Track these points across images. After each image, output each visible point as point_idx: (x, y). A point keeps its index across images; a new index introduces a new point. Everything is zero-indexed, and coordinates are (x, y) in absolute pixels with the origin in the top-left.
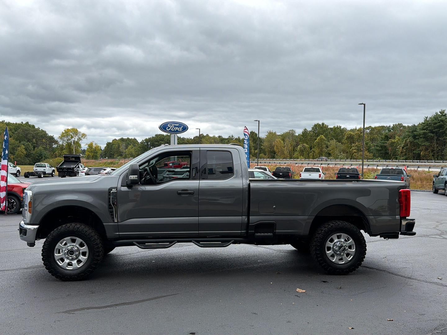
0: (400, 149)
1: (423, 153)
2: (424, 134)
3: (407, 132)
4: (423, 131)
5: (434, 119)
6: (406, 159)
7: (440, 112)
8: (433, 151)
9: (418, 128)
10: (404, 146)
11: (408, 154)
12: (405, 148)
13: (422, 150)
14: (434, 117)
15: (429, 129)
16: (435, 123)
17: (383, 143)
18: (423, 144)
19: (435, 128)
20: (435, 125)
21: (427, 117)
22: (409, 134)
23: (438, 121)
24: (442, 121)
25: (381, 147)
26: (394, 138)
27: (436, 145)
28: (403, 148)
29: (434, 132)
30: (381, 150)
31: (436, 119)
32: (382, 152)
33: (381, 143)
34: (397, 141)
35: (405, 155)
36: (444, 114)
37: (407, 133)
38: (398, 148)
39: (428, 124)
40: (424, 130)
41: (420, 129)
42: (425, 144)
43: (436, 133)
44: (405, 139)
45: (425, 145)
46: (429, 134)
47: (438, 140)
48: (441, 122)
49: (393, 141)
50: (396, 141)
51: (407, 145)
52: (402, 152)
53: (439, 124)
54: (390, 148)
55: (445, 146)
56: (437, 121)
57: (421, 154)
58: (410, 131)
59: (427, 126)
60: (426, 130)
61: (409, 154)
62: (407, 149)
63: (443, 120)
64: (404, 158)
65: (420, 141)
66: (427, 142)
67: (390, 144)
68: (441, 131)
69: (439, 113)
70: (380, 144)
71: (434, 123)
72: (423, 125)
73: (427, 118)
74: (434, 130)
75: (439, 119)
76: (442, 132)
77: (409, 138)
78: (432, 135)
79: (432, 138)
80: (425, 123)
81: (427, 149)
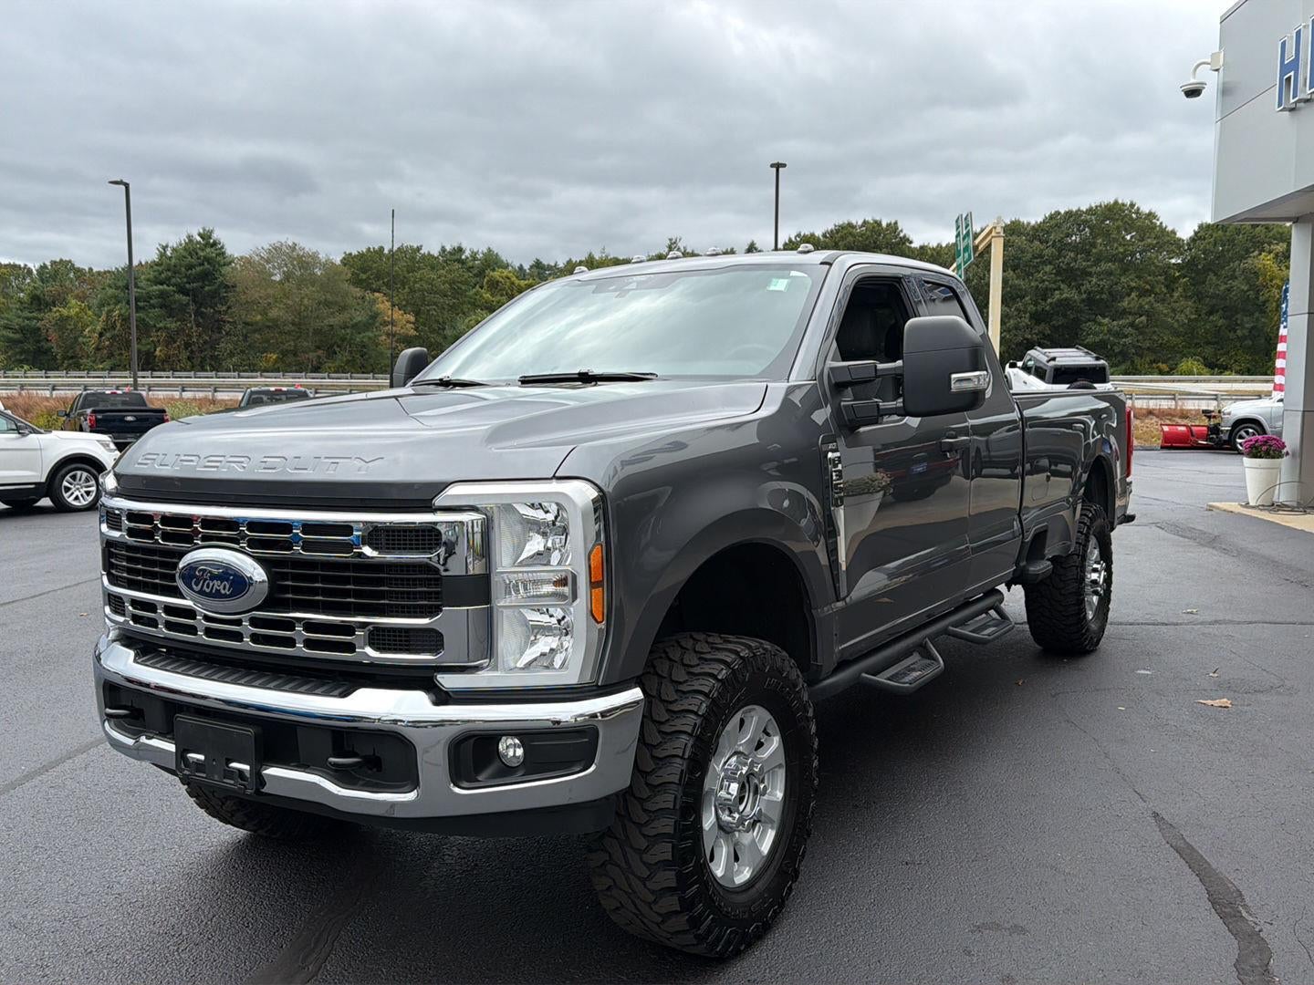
0: (90, 337)
1: (161, 351)
2: (162, 294)
3: (110, 286)
4: (161, 287)
5: (185, 254)
6: (112, 369)
7: (200, 235)
8: (187, 345)
9: (143, 277)
10: (105, 330)
11: (119, 352)
12: (108, 335)
13: (159, 341)
14: (185, 249)
15: (173, 280)
16: (190, 267)
17: (28, 319)
18: (161, 325)
19: (190, 280)
20: (190, 271)
21: (167, 246)
22: (117, 292)
23: (198, 258)
24: (207, 259)
25: (22, 330)
26: (64, 303)
27: (195, 328)
28: (101, 335)
29: (189, 290)
30: (22, 342)
31: (190, 254)
32: (27, 346)
33: (21, 320)
34: (77, 313)
35: (111, 355)
36: (212, 241)
37: (110, 291)
38: (85, 337)
39: (172, 268)
40: (162, 284)
41: (148, 280)
42: (168, 325)
43: (193, 294)
44: (106, 309)
45: (165, 328)
46: (177, 295)
47: (198, 313)
48: (206, 264)
49: (65, 312)
50: (73, 312)
51: (114, 328)
52: (98, 349)
53: (201, 268)
54: (53, 336)
55: (220, 332)
56: (194, 261)
57: (157, 353)
58: (120, 284)
59: (170, 274)
60: (168, 286)
61: (121, 354)
62: (113, 337)
63: (212, 258)
64: (108, 364)
65: (151, 315)
66: (171, 319)
67: (57, 324)
68: (207, 288)
69: (199, 239)
70: (16, 322)
71: (186, 266)
72: (156, 268)
73: (165, 248)
74: (187, 286)
75: (202, 254)
76: (210, 291)
77: (116, 304)
78: (184, 299)
79: (183, 308)
80: (161, 264)
81: (170, 340)
